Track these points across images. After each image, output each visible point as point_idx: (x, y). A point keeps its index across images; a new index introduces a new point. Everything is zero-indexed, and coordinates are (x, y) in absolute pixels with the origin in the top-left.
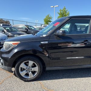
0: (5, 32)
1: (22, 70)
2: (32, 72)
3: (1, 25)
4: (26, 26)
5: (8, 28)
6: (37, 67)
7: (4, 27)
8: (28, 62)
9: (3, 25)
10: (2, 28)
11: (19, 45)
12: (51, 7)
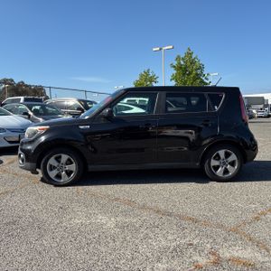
0: (29, 116)
1: (52, 168)
2: (66, 171)
3: (22, 101)
4: (79, 101)
5: (38, 107)
6: (74, 165)
7: (28, 106)
8: (60, 157)
9: (26, 100)
10: (24, 107)
11: (47, 132)
12: (154, 49)
